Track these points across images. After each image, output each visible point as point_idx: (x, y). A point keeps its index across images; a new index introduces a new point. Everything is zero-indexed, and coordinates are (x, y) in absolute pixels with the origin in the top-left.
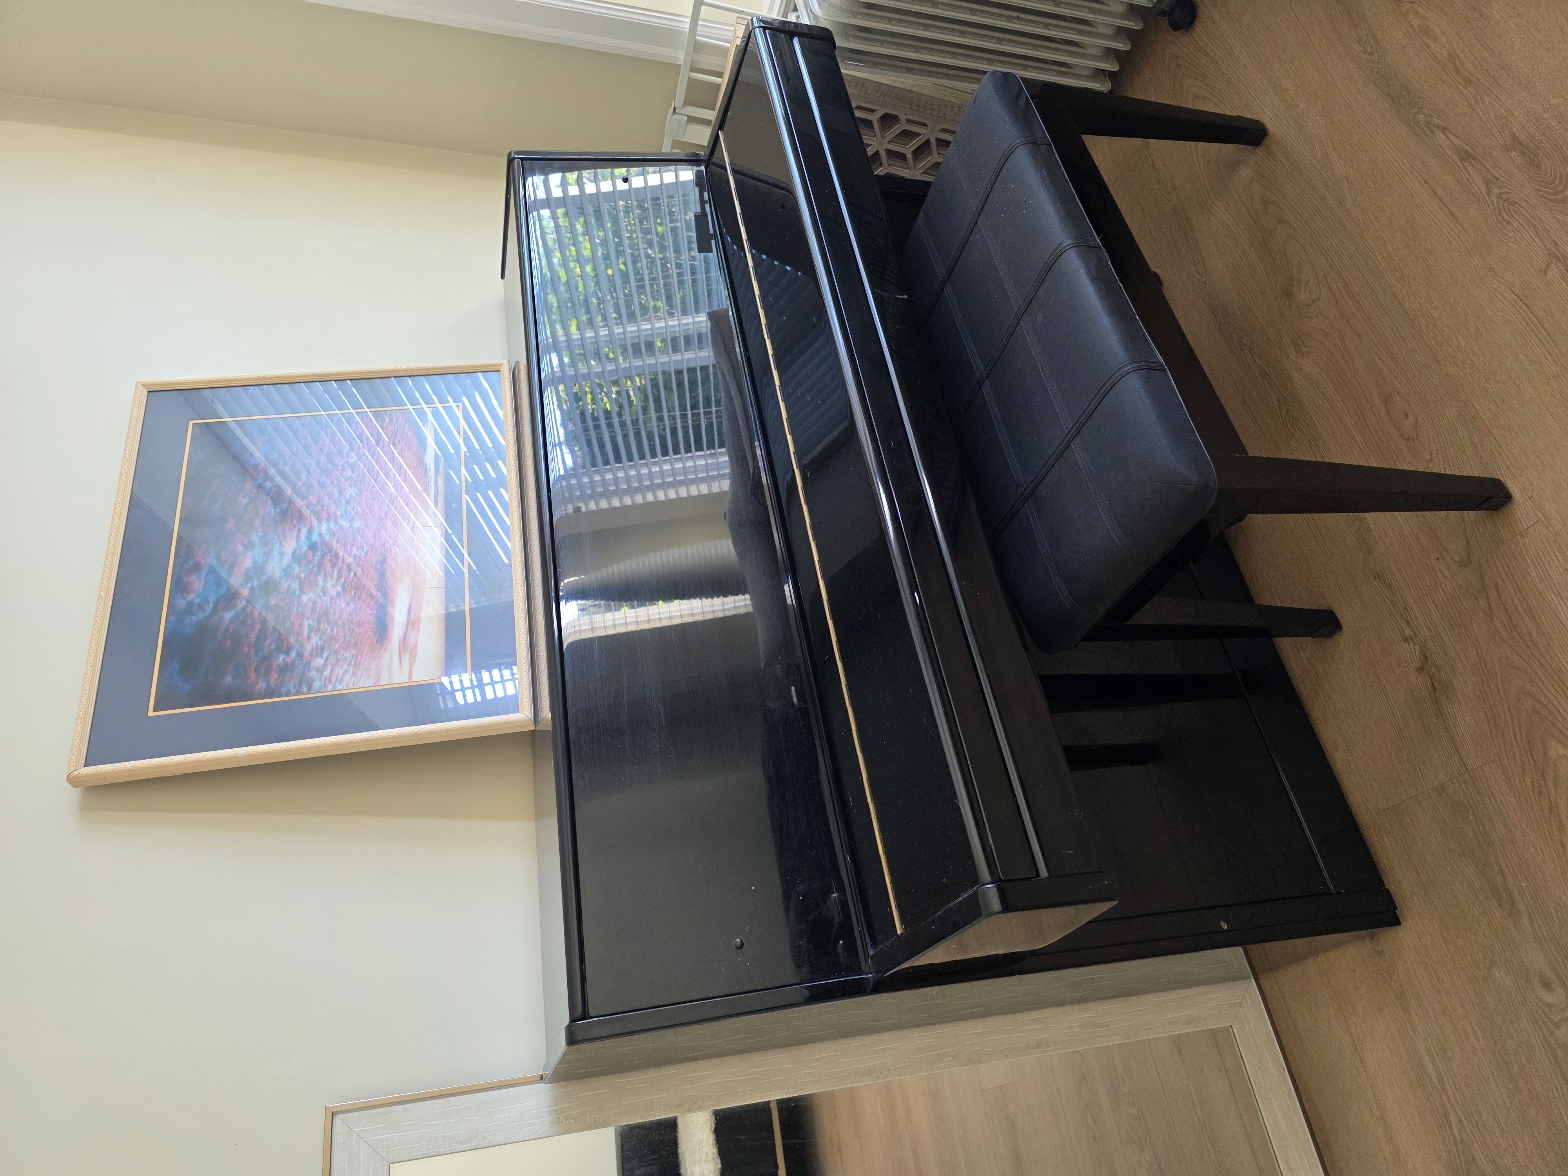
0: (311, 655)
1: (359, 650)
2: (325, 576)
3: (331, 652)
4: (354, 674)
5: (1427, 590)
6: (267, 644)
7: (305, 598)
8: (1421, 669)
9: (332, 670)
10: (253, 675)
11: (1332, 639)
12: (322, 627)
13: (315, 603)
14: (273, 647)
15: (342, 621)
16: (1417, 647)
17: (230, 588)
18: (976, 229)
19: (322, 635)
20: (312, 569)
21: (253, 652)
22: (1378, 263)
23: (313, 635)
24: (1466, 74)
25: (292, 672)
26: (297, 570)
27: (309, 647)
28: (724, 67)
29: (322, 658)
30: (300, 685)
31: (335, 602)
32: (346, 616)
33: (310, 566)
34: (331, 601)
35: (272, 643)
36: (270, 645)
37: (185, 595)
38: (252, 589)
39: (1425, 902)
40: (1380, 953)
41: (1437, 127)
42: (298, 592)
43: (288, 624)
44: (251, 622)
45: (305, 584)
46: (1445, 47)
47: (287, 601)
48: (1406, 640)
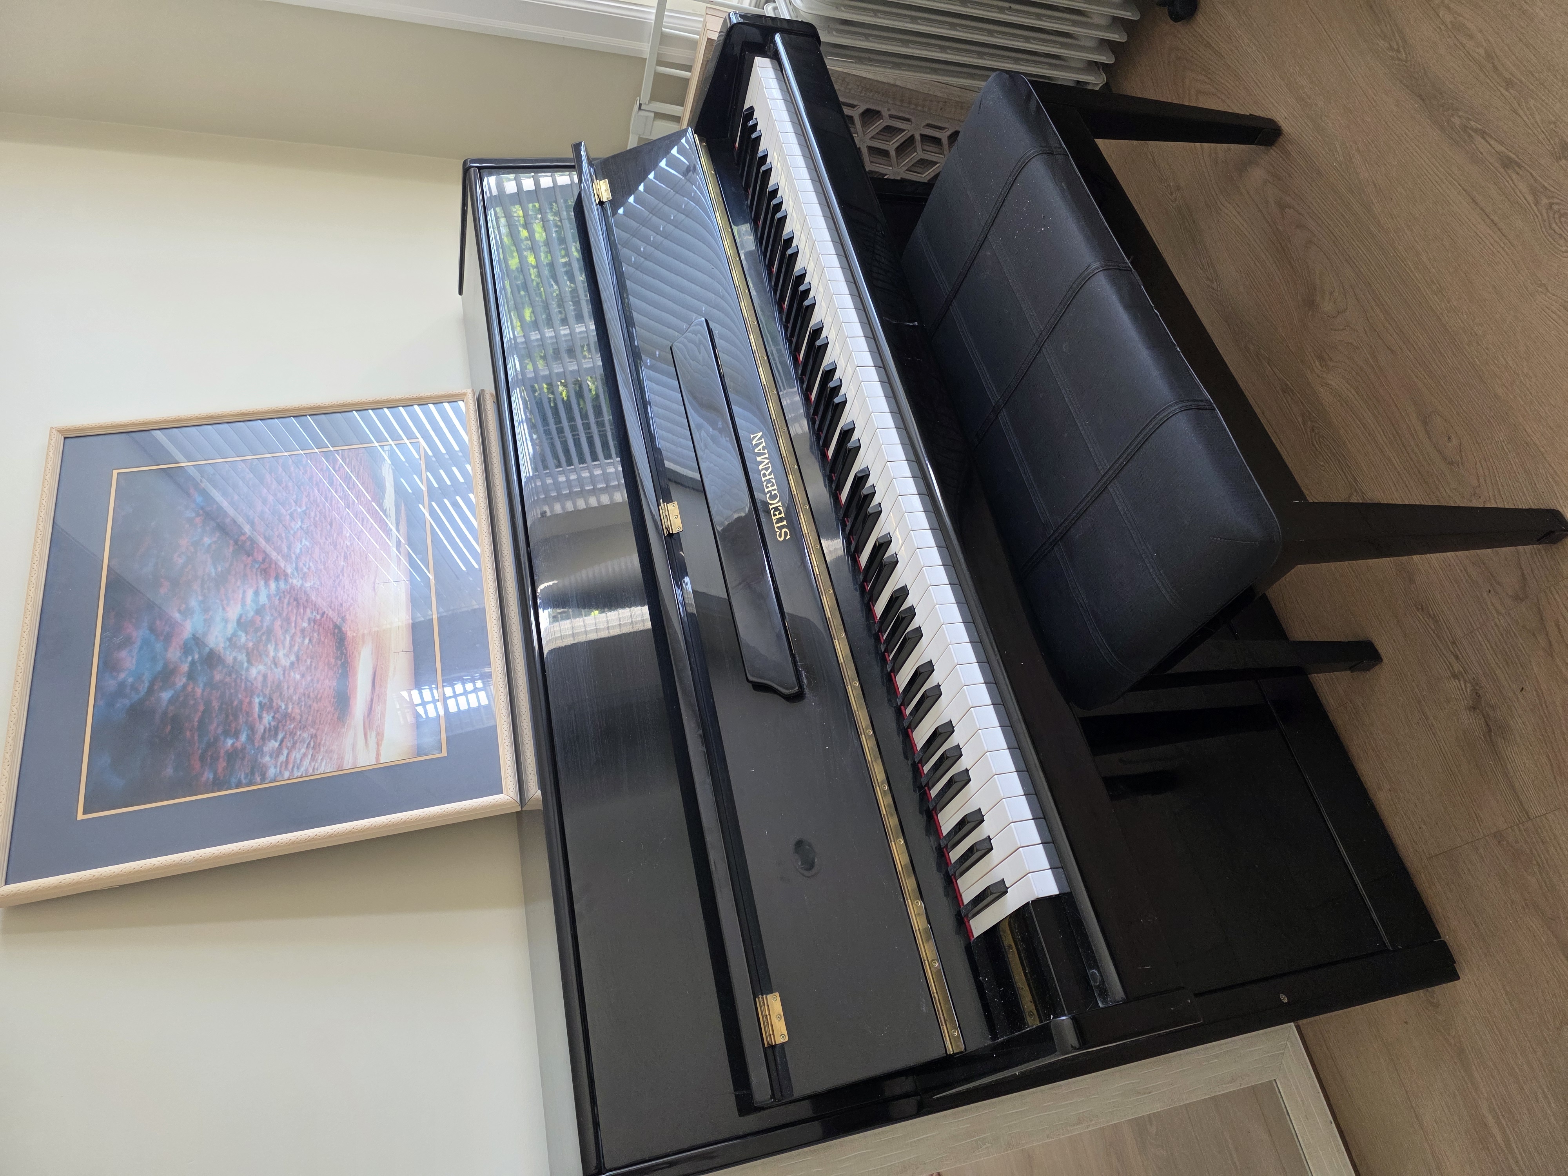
0: (263, 738)
1: (318, 729)
2: (276, 644)
3: (286, 734)
4: (313, 758)
5: (1477, 623)
6: (212, 727)
7: (254, 672)
8: (1473, 708)
9: (288, 754)
10: (197, 765)
11: (1371, 671)
12: (274, 704)
13: (265, 677)
14: (219, 731)
15: (297, 696)
16: (1469, 685)
17: (166, 665)
18: (986, 244)
19: (275, 714)
20: (260, 637)
21: (196, 738)
22: (1411, 274)
23: (265, 715)
24: (1508, 76)
25: (243, 759)
26: (243, 639)
27: (260, 729)
28: (693, 60)
29: (276, 741)
30: (252, 773)
31: (289, 674)
32: (302, 691)
33: (259, 634)
34: (284, 674)
35: (218, 726)
36: (216, 728)
37: (115, 674)
38: (193, 663)
39: (1485, 955)
40: (1436, 1006)
41: (1476, 130)
42: (246, 665)
43: (236, 703)
44: (192, 702)
45: (253, 655)
46: (1482, 46)
47: (234, 676)
48: (1455, 676)
